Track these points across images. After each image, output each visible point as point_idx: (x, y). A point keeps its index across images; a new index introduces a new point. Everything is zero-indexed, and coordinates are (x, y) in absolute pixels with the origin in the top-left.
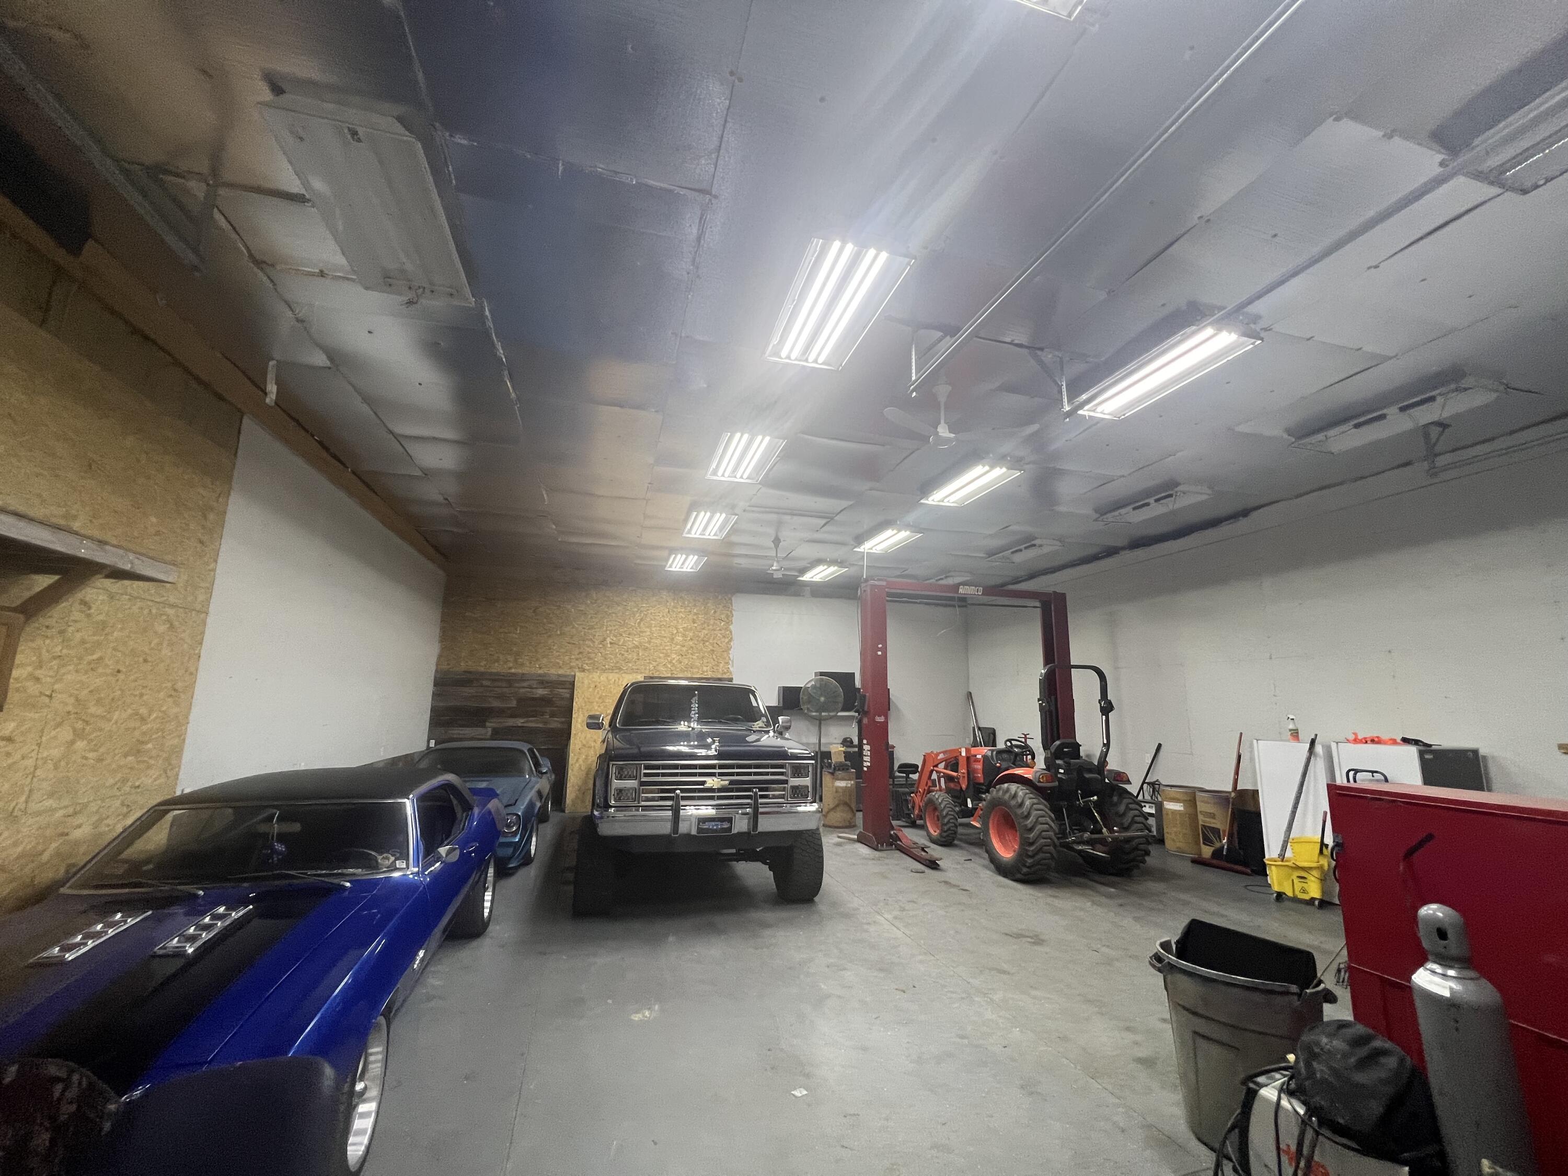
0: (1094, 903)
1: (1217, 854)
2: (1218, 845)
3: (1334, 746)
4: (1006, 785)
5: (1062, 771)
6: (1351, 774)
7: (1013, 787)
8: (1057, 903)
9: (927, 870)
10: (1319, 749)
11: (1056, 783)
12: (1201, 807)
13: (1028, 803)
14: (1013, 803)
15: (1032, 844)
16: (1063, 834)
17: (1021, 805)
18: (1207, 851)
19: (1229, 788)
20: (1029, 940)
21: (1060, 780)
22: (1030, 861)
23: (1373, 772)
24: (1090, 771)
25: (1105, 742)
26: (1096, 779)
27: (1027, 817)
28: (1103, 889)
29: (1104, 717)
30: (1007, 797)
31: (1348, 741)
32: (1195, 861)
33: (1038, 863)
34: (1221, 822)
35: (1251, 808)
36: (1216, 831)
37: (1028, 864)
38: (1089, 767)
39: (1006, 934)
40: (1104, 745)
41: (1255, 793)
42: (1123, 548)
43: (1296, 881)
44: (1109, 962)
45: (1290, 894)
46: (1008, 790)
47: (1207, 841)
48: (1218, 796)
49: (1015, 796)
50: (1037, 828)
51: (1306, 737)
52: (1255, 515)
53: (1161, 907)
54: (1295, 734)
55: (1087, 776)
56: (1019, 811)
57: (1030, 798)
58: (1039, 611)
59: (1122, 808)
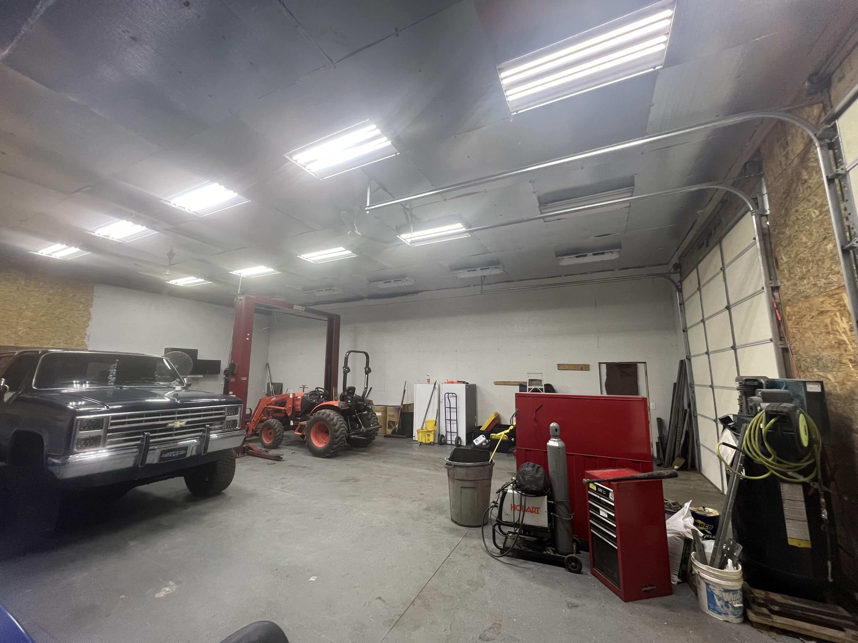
0: (364, 460)
1: (394, 432)
2: (394, 428)
3: (441, 384)
4: (323, 410)
5: (349, 401)
6: (447, 395)
7: (328, 411)
8: (349, 463)
9: (277, 462)
10: (437, 386)
11: (348, 408)
12: (389, 413)
13: (336, 418)
14: (328, 419)
15: (337, 438)
16: (348, 432)
17: (332, 419)
18: (389, 431)
19: (399, 404)
20: (352, 481)
21: (349, 405)
22: (335, 446)
23: (452, 393)
24: (360, 400)
25: (366, 387)
26: (362, 404)
27: (336, 425)
28: (363, 453)
29: (366, 375)
30: (325, 416)
31: (445, 383)
32: (385, 437)
33: (339, 446)
34: (396, 419)
35: (410, 411)
36: (394, 423)
37: (334, 448)
38: (358, 399)
39: (341, 481)
40: (365, 388)
41: (412, 405)
42: (366, 298)
43: (427, 436)
44: (388, 481)
45: (424, 442)
46: (325, 413)
47: (390, 427)
48: (397, 408)
49: (329, 415)
50: (340, 430)
51: (432, 381)
52: (420, 294)
53: (388, 456)
54: (429, 381)
55: (359, 403)
56: (332, 423)
57: (336, 416)
58: (327, 323)
59: (370, 416)
